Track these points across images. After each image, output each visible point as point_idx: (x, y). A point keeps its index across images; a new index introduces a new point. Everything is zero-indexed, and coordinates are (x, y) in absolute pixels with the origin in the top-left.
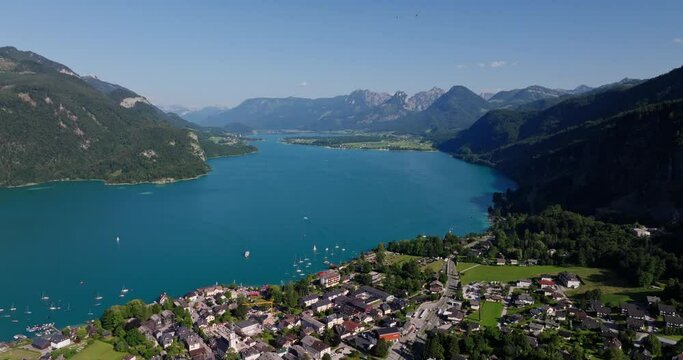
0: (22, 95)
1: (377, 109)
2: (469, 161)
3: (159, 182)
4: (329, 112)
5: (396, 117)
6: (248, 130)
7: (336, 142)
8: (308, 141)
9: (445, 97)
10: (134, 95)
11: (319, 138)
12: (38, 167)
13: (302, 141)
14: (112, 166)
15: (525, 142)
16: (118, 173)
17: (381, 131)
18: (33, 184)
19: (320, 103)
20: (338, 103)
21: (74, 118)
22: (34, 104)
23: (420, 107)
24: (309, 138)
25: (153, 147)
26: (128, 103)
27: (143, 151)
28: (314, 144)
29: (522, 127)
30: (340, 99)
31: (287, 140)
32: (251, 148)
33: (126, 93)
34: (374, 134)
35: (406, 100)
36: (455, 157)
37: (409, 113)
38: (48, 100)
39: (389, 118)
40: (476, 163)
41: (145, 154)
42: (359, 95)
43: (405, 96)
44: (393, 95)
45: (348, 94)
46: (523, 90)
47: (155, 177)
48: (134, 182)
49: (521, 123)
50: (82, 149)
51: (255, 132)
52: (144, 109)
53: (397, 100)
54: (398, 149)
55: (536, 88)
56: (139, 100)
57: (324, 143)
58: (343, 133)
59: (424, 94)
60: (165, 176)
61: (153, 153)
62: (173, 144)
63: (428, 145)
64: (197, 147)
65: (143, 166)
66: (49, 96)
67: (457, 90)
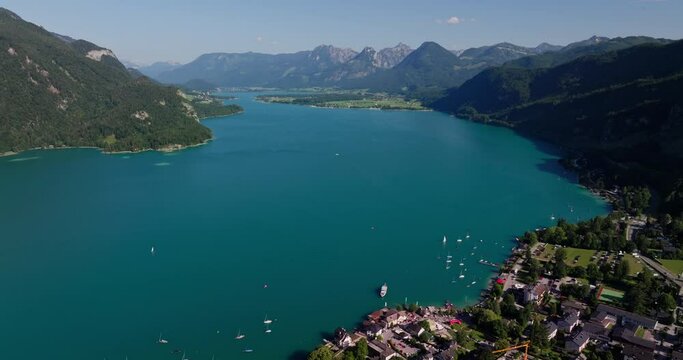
1: (345, 66)
2: (476, 121)
3: (166, 150)
4: (293, 69)
5: (365, 75)
6: (212, 87)
7: (319, 100)
8: (286, 99)
9: (416, 54)
10: (100, 49)
11: (298, 96)
12: (13, 132)
13: (278, 99)
15: (539, 101)
16: (111, 140)
17: (353, 89)
18: (12, 153)
19: (283, 60)
20: (302, 57)
21: (45, 73)
25: (144, 108)
26: (95, 55)
27: (135, 112)
28: (294, 102)
29: (530, 85)
30: (303, 55)
31: (262, 98)
32: (235, 109)
33: (92, 47)
35: (375, 55)
36: (458, 117)
37: (378, 69)
38: (11, 50)
39: (359, 75)
40: (488, 123)
41: (137, 116)
42: (323, 51)
43: (373, 52)
44: (360, 51)
45: (312, 49)
46: (492, 48)
47: (162, 144)
48: (137, 151)
50: (61, 110)
51: (219, 89)
52: (110, 61)
53: (365, 56)
54: (389, 108)
55: (506, 45)
56: (105, 52)
57: (306, 102)
58: (312, 90)
59: (389, 50)
60: (172, 142)
61: (147, 115)
62: (163, 103)
63: (417, 105)
64: (189, 108)
65: (139, 130)
66: (11, 46)
67: (427, 47)
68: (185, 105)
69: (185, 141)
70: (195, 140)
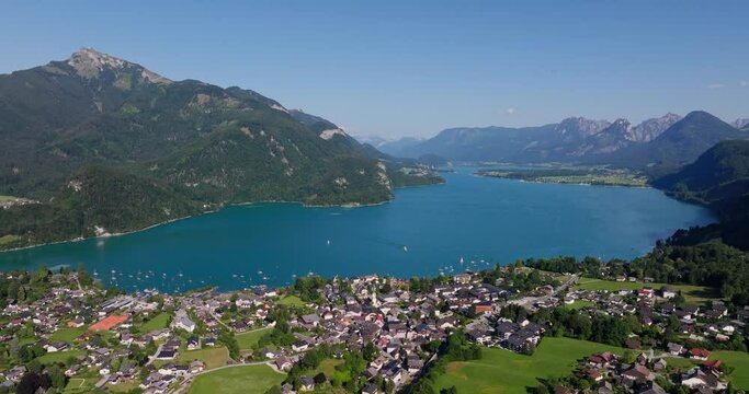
0: (243, 129)
1: (591, 140)
2: (680, 199)
3: (347, 206)
4: (534, 143)
5: (614, 149)
8: (502, 174)
14: (310, 191)
17: (591, 165)
19: (525, 134)
20: (549, 130)
21: (282, 148)
22: (252, 136)
23: (648, 137)
24: (504, 171)
25: (345, 176)
26: (327, 135)
27: (336, 178)
30: (549, 128)
31: (481, 173)
32: (439, 180)
33: (326, 127)
34: (583, 168)
35: (629, 129)
36: (668, 195)
37: (631, 144)
38: (262, 133)
39: (607, 150)
41: (338, 181)
42: (570, 124)
43: (627, 124)
44: (613, 122)
45: (559, 121)
47: (344, 202)
48: (327, 205)
50: (287, 175)
51: (449, 164)
52: (342, 140)
53: (616, 129)
54: (603, 184)
56: (336, 131)
57: (518, 176)
58: (548, 166)
59: (654, 121)
60: (353, 201)
61: (345, 181)
62: (362, 173)
63: (641, 181)
65: (335, 192)
66: (264, 129)
67: (695, 117)
68: (381, 174)
69: (364, 201)
70: (372, 201)
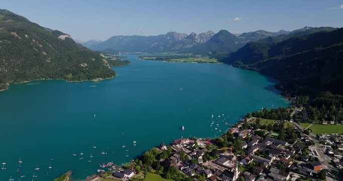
0: (13, 33)
1: (181, 42)
2: (243, 68)
3: (95, 80)
4: (156, 43)
5: (192, 46)
6: (117, 52)
7: (167, 58)
9: (216, 36)
10: (64, 34)
11: (158, 56)
12: (28, 72)
13: (148, 58)
14: (67, 72)
15: (271, 59)
16: (70, 76)
17: (185, 53)
18: (27, 81)
19: (151, 39)
20: (161, 38)
21: (41, 46)
22: (20, 38)
23: (202, 41)
24: (154, 56)
25: (85, 62)
26: (62, 37)
27: (81, 63)
28: (156, 59)
29: (268, 51)
30: (161, 36)
31: (141, 57)
32: (127, 62)
33: (61, 33)
34: (182, 54)
35: (196, 37)
36: (233, 66)
37: (198, 43)
38: (26, 36)
39: (188, 46)
40: (248, 69)
41: (82, 65)
42: (171, 35)
43: (195, 35)
44: (189, 34)
45: (165, 34)
46: (255, 32)
47: (93, 78)
48: (82, 81)
49: (268, 49)
50: (48, 62)
51: (120, 53)
52: (69, 40)
53: (192, 37)
54: (201, 62)
55: (262, 31)
56: (67, 36)
57: (161, 59)
58: (165, 54)
59: (204, 34)
60: (98, 77)
61: (86, 65)
62: (94, 60)
63: (215, 60)
64: (106, 62)
65: (83, 71)
66: (26, 34)
67: (223, 32)
68: (104, 60)
69: (104, 76)
70: (108, 76)
